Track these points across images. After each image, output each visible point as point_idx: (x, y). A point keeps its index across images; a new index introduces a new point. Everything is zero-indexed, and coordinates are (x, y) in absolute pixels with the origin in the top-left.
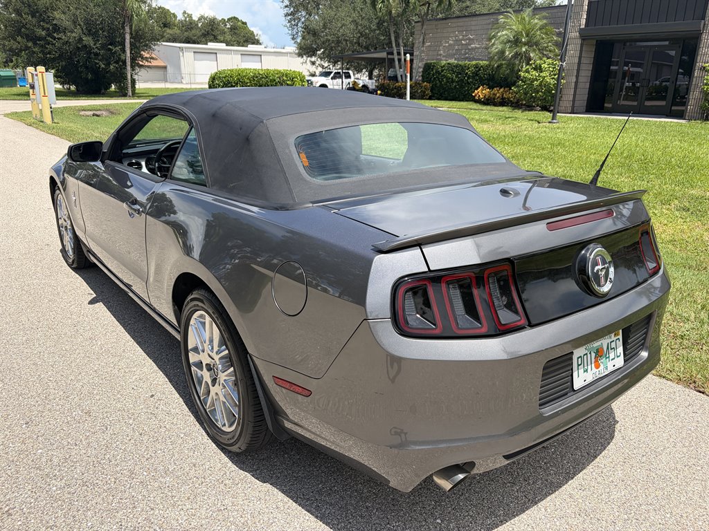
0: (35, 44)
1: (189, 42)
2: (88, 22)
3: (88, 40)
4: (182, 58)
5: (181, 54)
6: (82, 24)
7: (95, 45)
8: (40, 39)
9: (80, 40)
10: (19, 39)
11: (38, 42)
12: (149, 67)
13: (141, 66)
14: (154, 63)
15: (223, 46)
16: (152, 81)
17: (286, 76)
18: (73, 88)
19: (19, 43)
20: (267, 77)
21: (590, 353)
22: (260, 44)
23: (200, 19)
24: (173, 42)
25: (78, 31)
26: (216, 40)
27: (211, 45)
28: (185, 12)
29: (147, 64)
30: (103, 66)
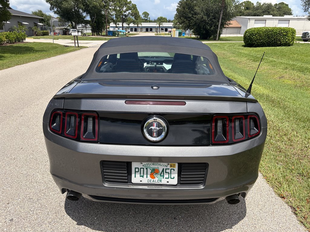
0: (187, 20)
1: (255, 16)
2: (207, 10)
3: (205, 18)
4: (249, 23)
5: (249, 21)
6: (204, 11)
7: (207, 19)
8: (189, 18)
9: (203, 17)
10: (182, 18)
11: (188, 19)
12: (227, 28)
13: (225, 27)
14: (230, 26)
15: (271, 16)
16: (233, 33)
17: (284, 30)
18: (199, 37)
19: (182, 20)
20: (272, 31)
21: (147, 169)
22: (292, 15)
23: (263, 5)
24: (248, 16)
25: (202, 14)
26: (269, 14)
27: (265, 16)
28: (258, 2)
29: (227, 26)
30: (209, 28)
